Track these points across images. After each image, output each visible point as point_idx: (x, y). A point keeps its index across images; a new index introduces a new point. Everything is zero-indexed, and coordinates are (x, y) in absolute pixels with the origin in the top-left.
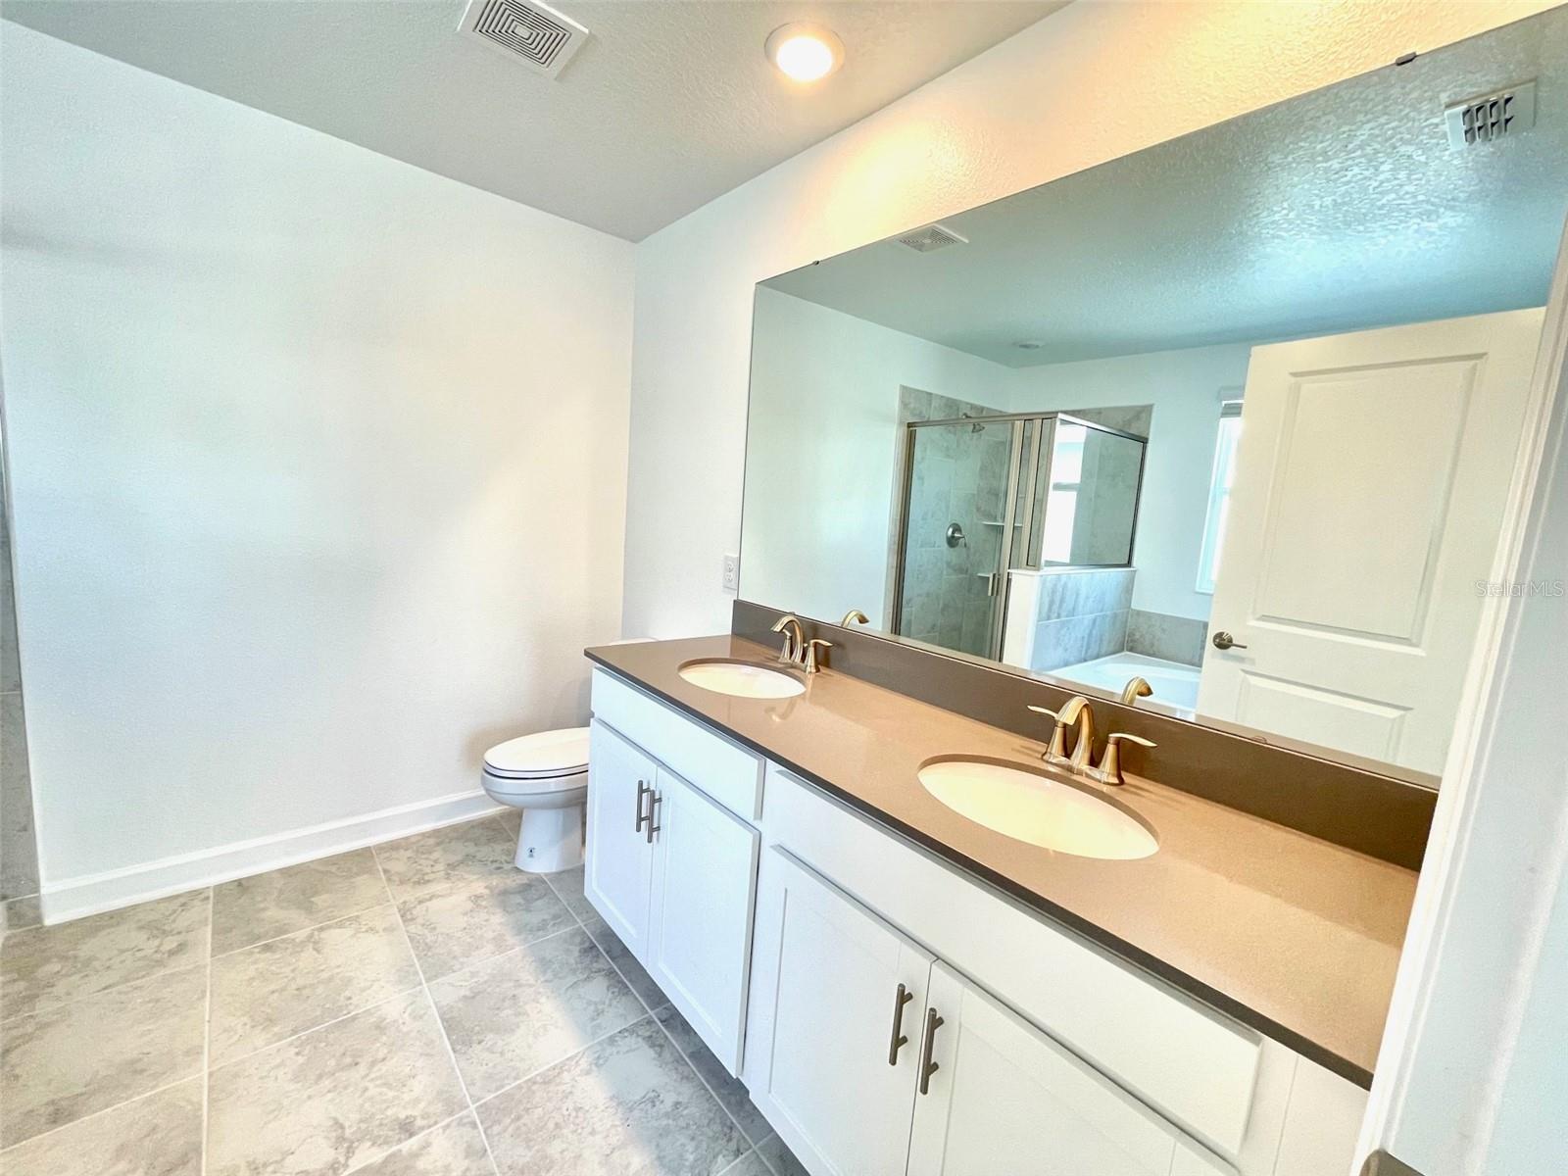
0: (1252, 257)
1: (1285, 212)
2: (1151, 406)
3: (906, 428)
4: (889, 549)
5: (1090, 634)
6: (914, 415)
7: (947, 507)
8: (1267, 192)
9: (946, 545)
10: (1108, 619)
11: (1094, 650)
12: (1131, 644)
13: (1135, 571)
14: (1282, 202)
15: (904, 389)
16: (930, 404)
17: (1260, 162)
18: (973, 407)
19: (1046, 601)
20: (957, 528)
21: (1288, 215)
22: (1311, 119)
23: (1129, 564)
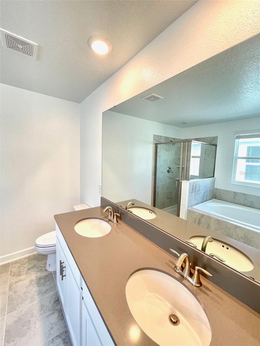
0: (241, 98)
1: (250, 85)
2: (217, 137)
3: (155, 145)
4: (152, 174)
5: (204, 196)
6: (157, 141)
7: (167, 163)
8: (245, 79)
9: (167, 172)
10: (208, 191)
11: (205, 199)
12: (215, 197)
13: (215, 178)
14: (249, 82)
15: (154, 135)
16: (161, 139)
17: (242, 70)
18: (173, 138)
19: (191, 188)
20: (170, 168)
21: (251, 85)
22: (257, 55)
23: (214, 176)
